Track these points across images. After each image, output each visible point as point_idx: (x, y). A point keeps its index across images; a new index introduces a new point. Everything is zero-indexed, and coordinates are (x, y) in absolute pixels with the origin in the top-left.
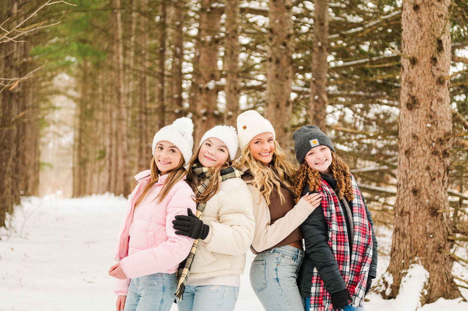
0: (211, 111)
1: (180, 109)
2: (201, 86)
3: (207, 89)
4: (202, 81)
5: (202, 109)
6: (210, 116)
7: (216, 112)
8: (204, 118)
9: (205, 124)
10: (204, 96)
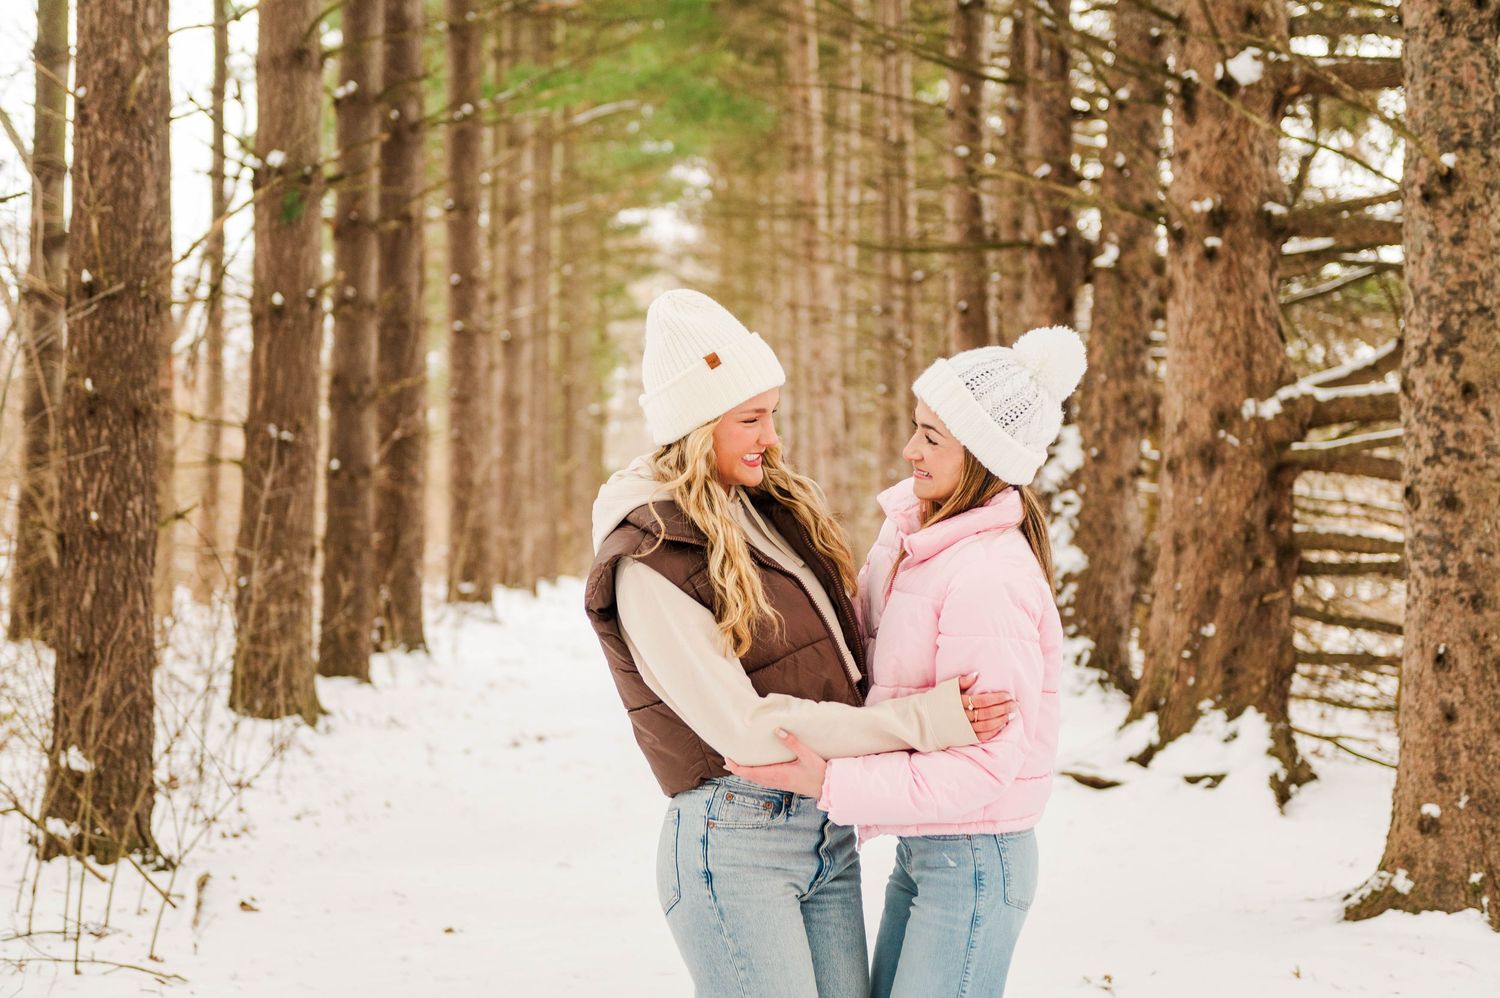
0: (1249, 201)
1: (1062, 231)
2: (1192, 74)
3: (1228, 84)
4: (1198, 51)
5: (1198, 198)
6: (1247, 230)
7: (1277, 209)
8: (1212, 241)
9: (1215, 274)
10: (1207, 124)
